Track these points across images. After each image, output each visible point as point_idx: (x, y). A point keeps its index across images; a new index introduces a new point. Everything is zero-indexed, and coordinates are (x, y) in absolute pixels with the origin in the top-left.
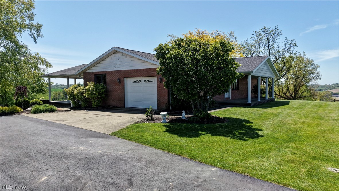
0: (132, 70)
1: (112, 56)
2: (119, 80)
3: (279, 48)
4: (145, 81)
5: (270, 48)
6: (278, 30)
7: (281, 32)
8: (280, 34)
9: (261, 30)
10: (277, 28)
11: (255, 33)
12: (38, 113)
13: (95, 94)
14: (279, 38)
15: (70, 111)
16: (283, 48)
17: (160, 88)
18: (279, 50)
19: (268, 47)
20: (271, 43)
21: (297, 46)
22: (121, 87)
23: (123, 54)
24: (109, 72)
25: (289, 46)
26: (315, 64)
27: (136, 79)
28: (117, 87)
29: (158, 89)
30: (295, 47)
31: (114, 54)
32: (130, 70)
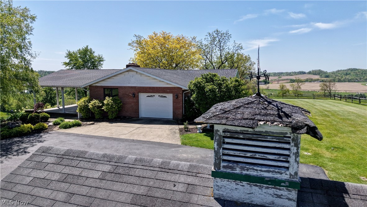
0: (147, 87)
1: (125, 73)
2: (134, 94)
3: (229, 50)
4: (159, 96)
5: (221, 49)
6: (228, 34)
7: (230, 35)
8: (230, 37)
9: (214, 32)
10: (227, 32)
11: (208, 34)
12: (68, 128)
13: (114, 108)
14: (229, 41)
15: (94, 124)
16: (231, 50)
17: (175, 102)
18: (229, 52)
19: (220, 49)
20: (222, 45)
21: (243, 49)
22: (135, 101)
23: (138, 73)
24: (121, 87)
25: (237, 49)
26: (252, 61)
27: (150, 94)
28: (131, 100)
29: (173, 103)
30: (241, 50)
31: (128, 72)
32: (145, 87)
